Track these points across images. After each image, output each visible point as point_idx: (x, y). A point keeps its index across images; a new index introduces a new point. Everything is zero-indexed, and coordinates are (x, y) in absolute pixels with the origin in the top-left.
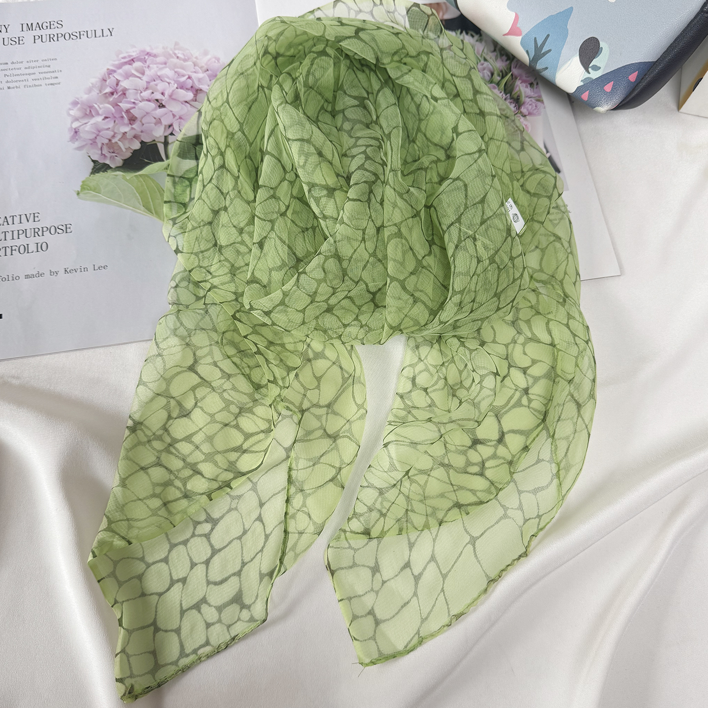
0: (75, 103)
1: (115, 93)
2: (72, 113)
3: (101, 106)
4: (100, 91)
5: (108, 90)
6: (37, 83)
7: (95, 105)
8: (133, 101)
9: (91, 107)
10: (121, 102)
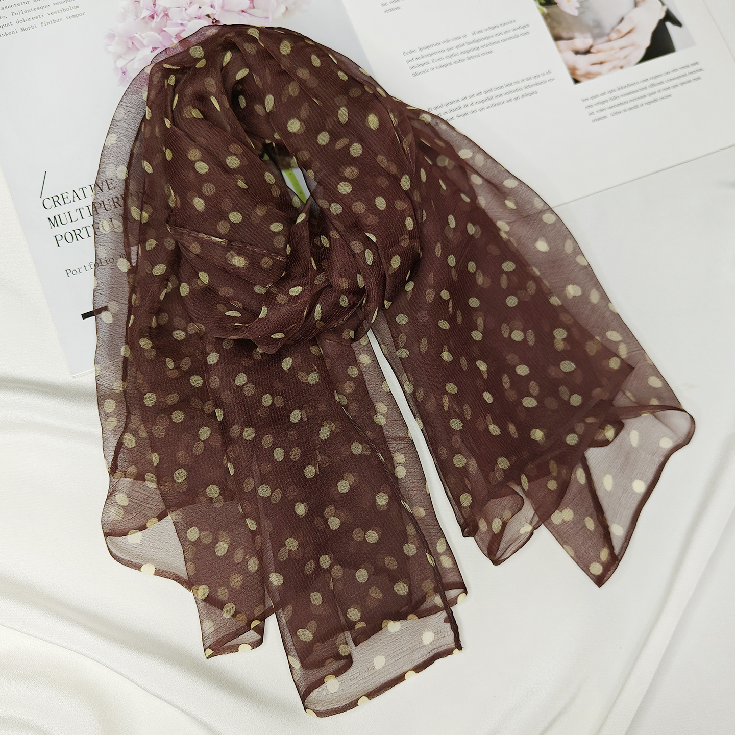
0: (112, 36)
1: (155, 16)
2: (111, 49)
3: (143, 35)
4: (137, 17)
5: (146, 13)
6: (55, 17)
7: (135, 35)
8: (180, 22)
9: (132, 38)
10: (166, 26)
